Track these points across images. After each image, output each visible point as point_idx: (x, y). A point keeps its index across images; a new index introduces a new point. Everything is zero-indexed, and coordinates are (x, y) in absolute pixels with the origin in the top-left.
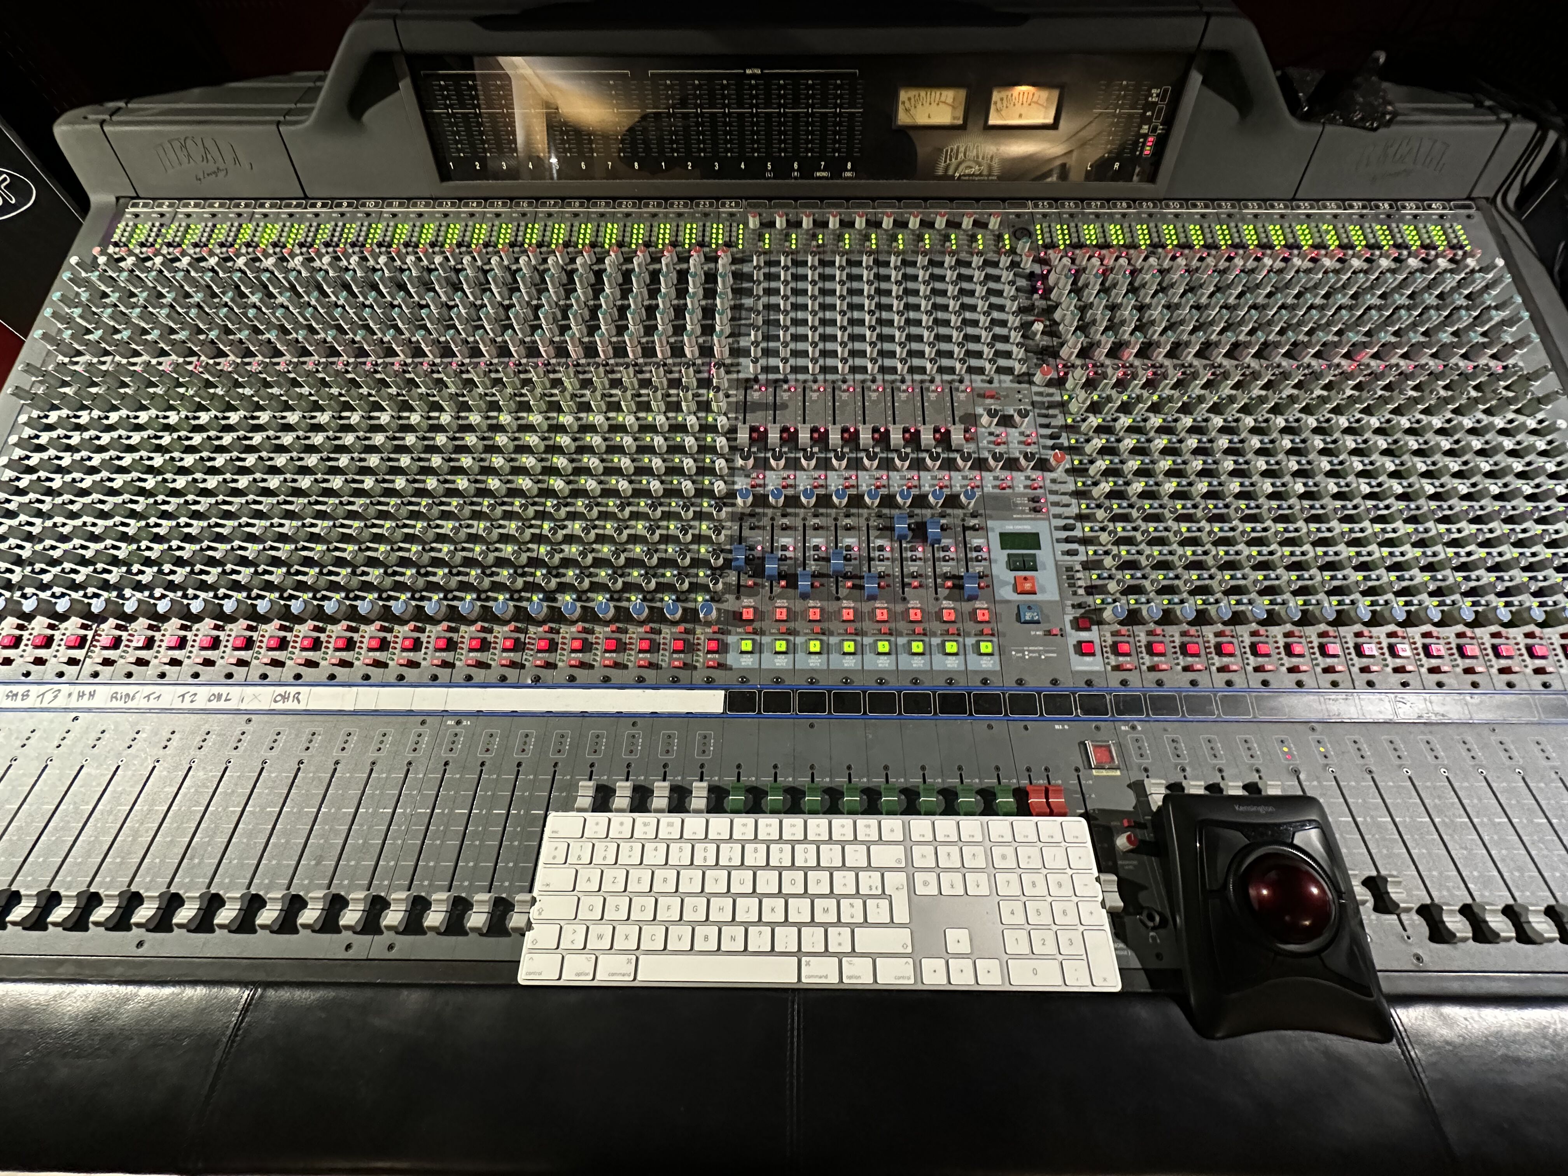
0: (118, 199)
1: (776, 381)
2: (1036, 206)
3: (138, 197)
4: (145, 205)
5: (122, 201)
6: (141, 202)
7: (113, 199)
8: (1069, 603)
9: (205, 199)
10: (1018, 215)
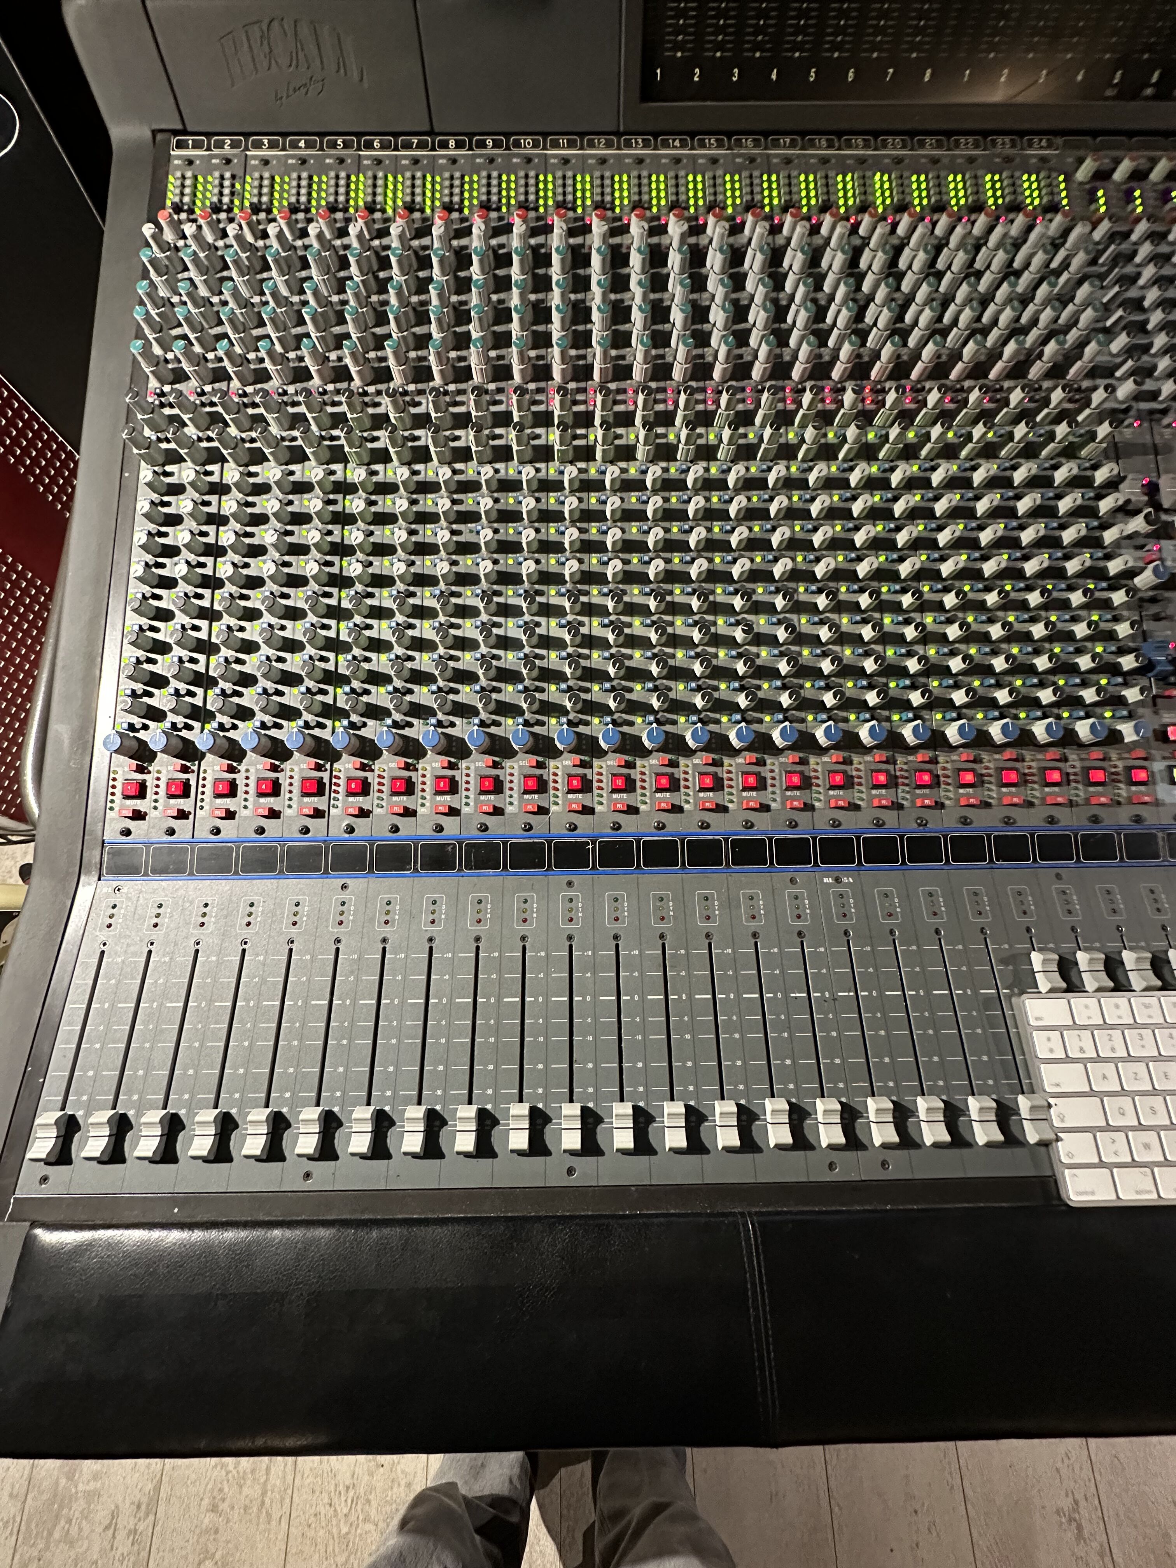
0: (154, 133)
1: (1151, 412)
3: (185, 132)
4: (197, 145)
5: (159, 137)
6: (190, 139)
7: (148, 134)
9: (284, 135)
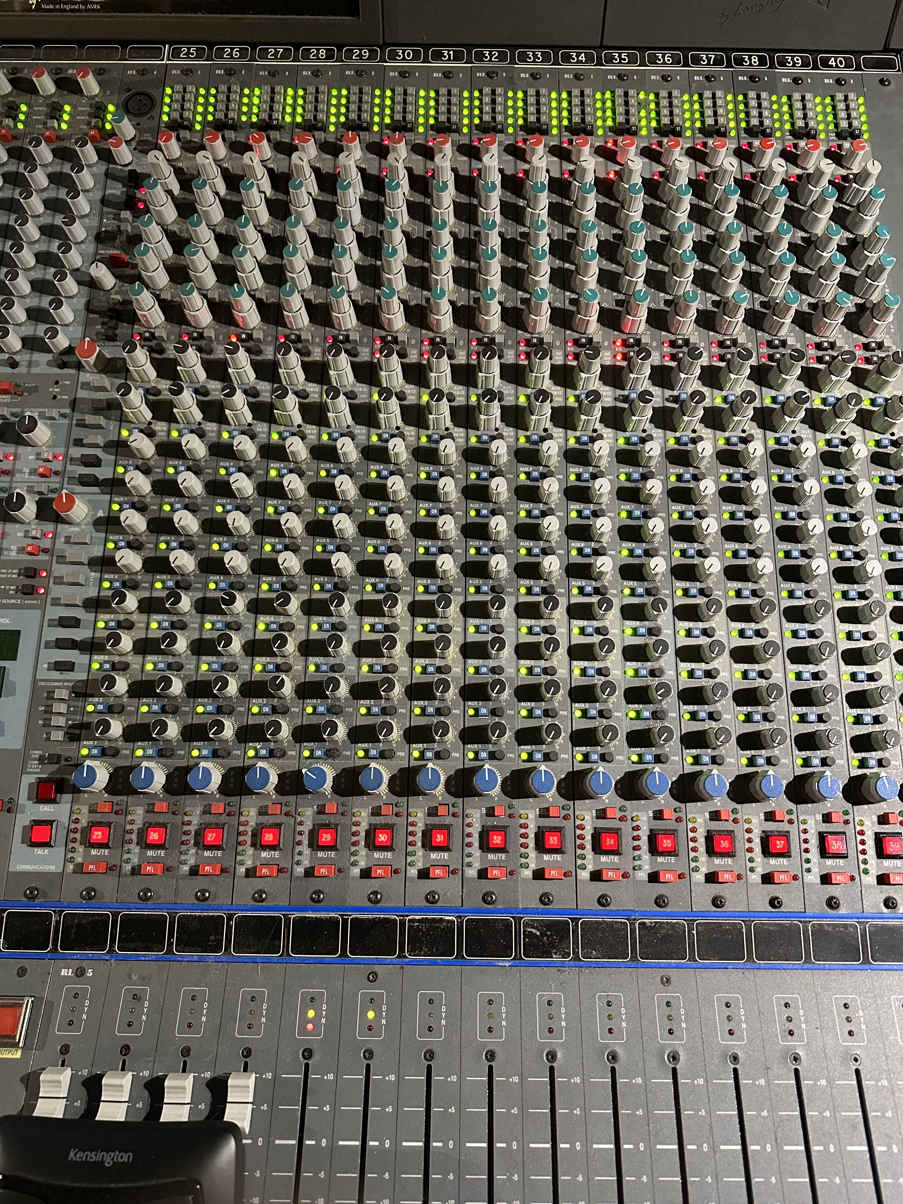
2: (176, 54)
8: (37, 753)
10: (143, 71)
